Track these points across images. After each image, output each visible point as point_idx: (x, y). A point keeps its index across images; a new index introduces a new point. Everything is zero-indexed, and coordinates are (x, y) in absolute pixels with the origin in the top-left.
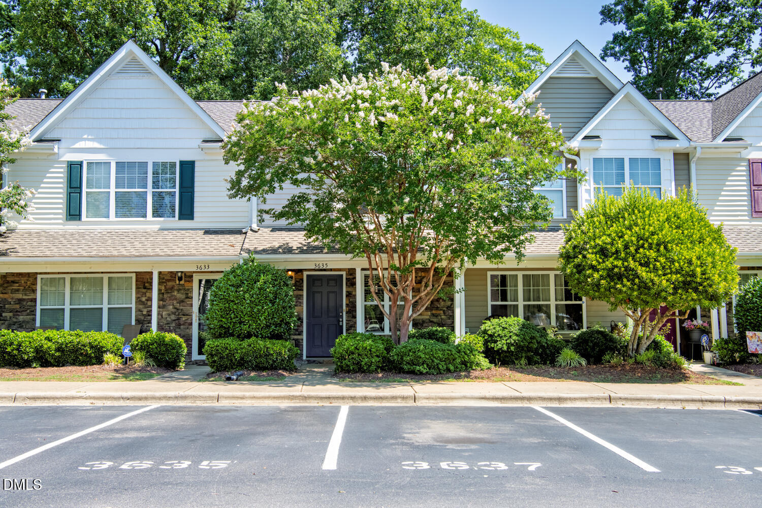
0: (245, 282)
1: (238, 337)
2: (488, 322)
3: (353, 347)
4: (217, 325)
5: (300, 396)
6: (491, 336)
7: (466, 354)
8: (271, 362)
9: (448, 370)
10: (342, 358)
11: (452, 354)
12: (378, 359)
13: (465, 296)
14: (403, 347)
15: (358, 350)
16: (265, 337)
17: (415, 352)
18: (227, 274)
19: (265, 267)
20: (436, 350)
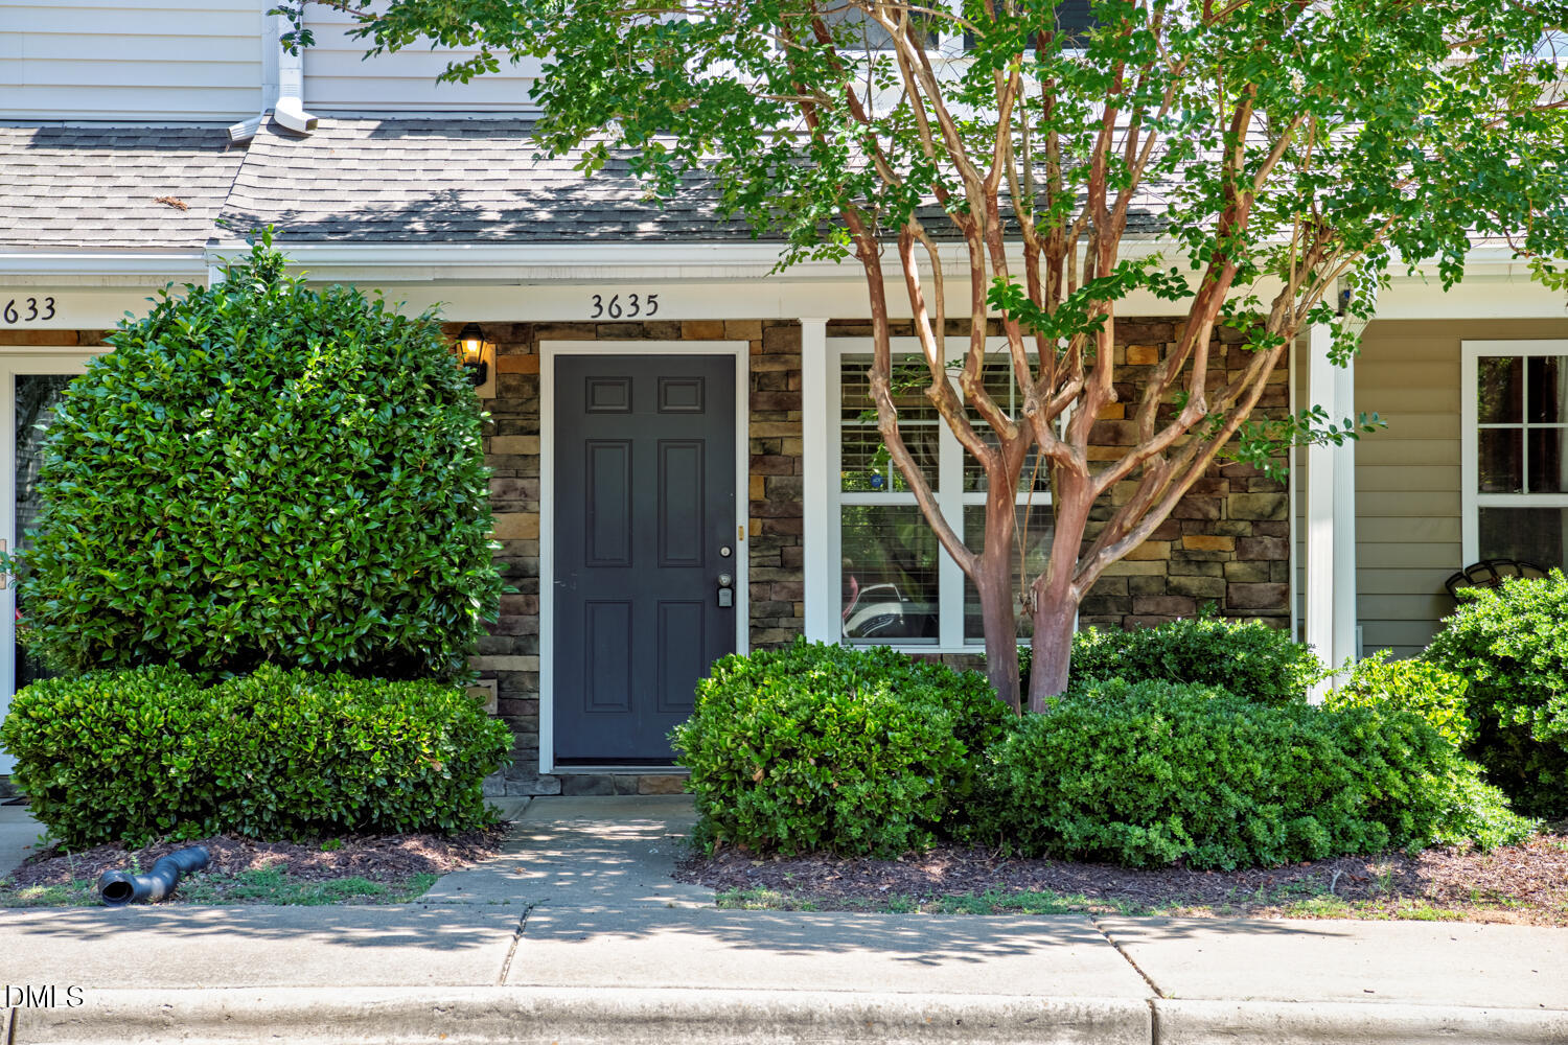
0: (225, 378)
1: (190, 663)
2: (1485, 593)
3: (790, 723)
4: (75, 604)
5: (494, 1010)
6: (1505, 665)
7: (1393, 764)
8: (360, 797)
9: (1301, 849)
10: (735, 778)
11: (1317, 764)
12: (921, 786)
13: (1359, 464)
14: (1059, 723)
15: (820, 734)
16: (333, 666)
17: (1121, 751)
18: (129, 341)
19: (334, 305)
20: (1232, 738)
